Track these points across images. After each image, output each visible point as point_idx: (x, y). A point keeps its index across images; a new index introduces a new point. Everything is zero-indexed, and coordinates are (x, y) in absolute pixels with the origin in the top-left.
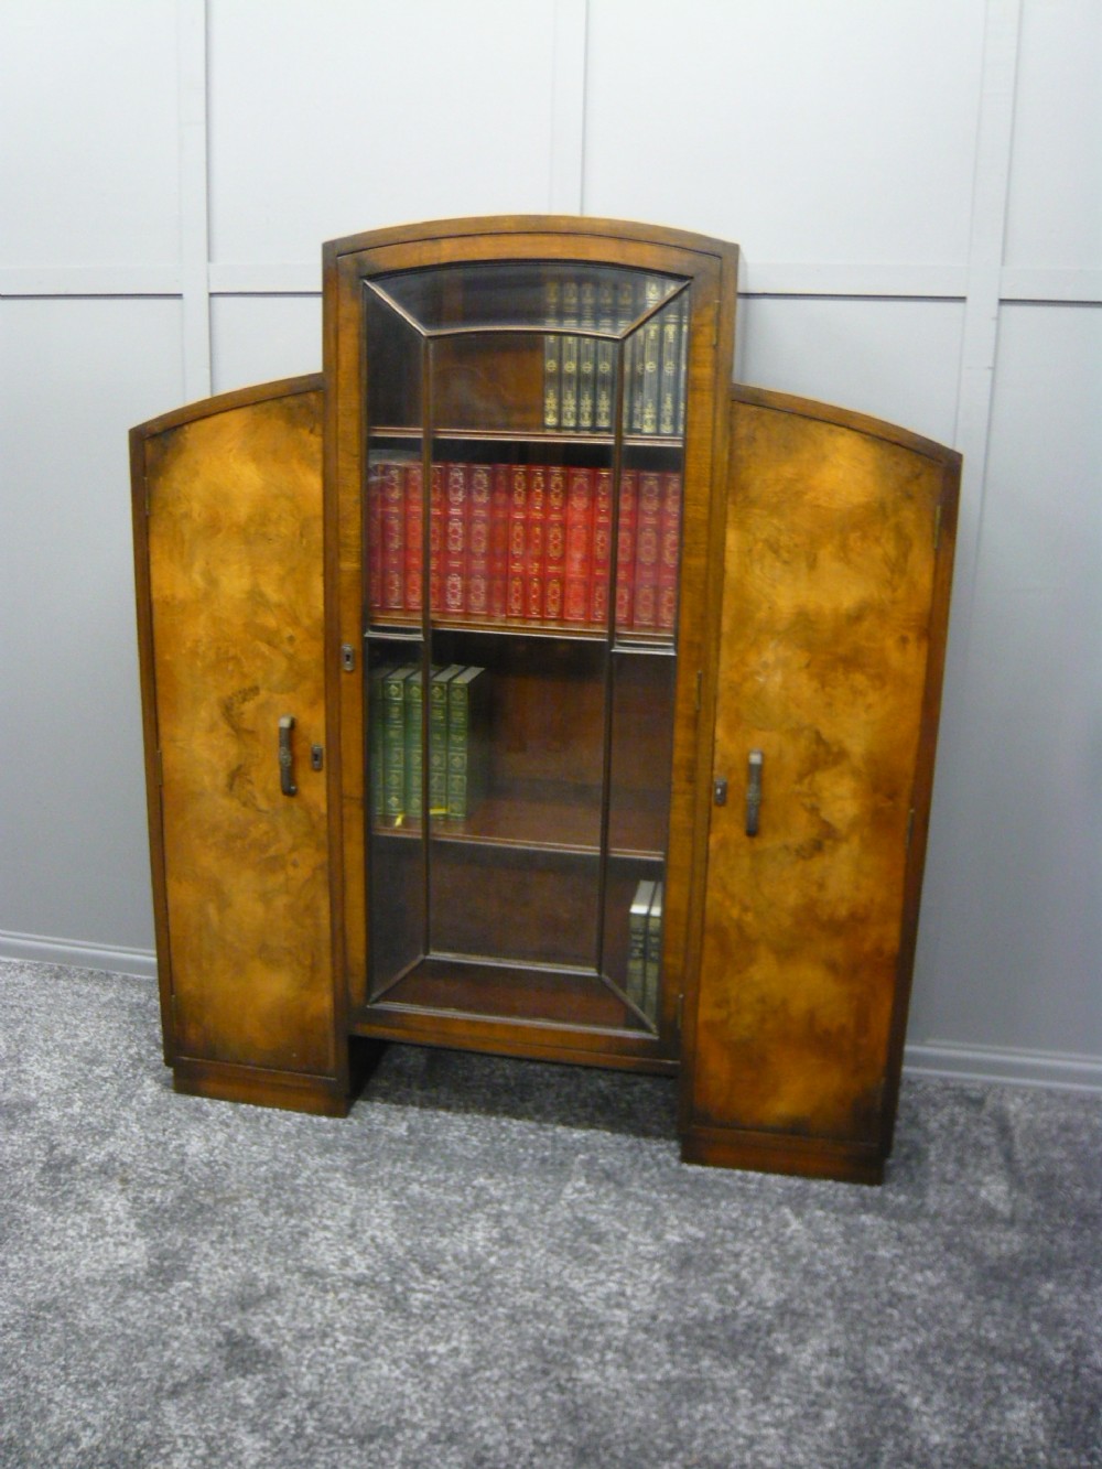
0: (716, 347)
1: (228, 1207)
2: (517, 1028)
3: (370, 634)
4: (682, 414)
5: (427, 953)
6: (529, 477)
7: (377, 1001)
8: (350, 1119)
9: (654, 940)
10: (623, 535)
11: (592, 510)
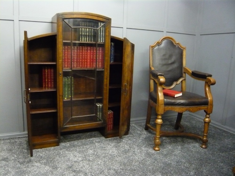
0: (109, 31)
1: (55, 159)
2: (85, 125)
3: (63, 71)
4: (104, 40)
5: (72, 117)
6: (82, 48)
7: (64, 126)
8: (60, 146)
9: (101, 109)
10: (98, 55)
11: (90, 52)
